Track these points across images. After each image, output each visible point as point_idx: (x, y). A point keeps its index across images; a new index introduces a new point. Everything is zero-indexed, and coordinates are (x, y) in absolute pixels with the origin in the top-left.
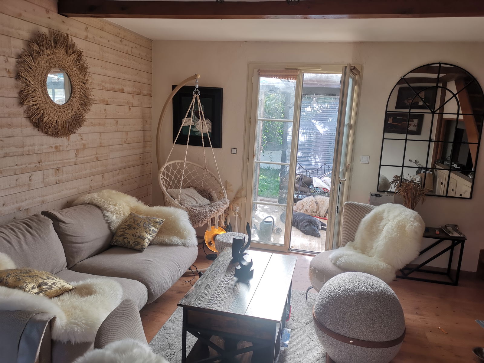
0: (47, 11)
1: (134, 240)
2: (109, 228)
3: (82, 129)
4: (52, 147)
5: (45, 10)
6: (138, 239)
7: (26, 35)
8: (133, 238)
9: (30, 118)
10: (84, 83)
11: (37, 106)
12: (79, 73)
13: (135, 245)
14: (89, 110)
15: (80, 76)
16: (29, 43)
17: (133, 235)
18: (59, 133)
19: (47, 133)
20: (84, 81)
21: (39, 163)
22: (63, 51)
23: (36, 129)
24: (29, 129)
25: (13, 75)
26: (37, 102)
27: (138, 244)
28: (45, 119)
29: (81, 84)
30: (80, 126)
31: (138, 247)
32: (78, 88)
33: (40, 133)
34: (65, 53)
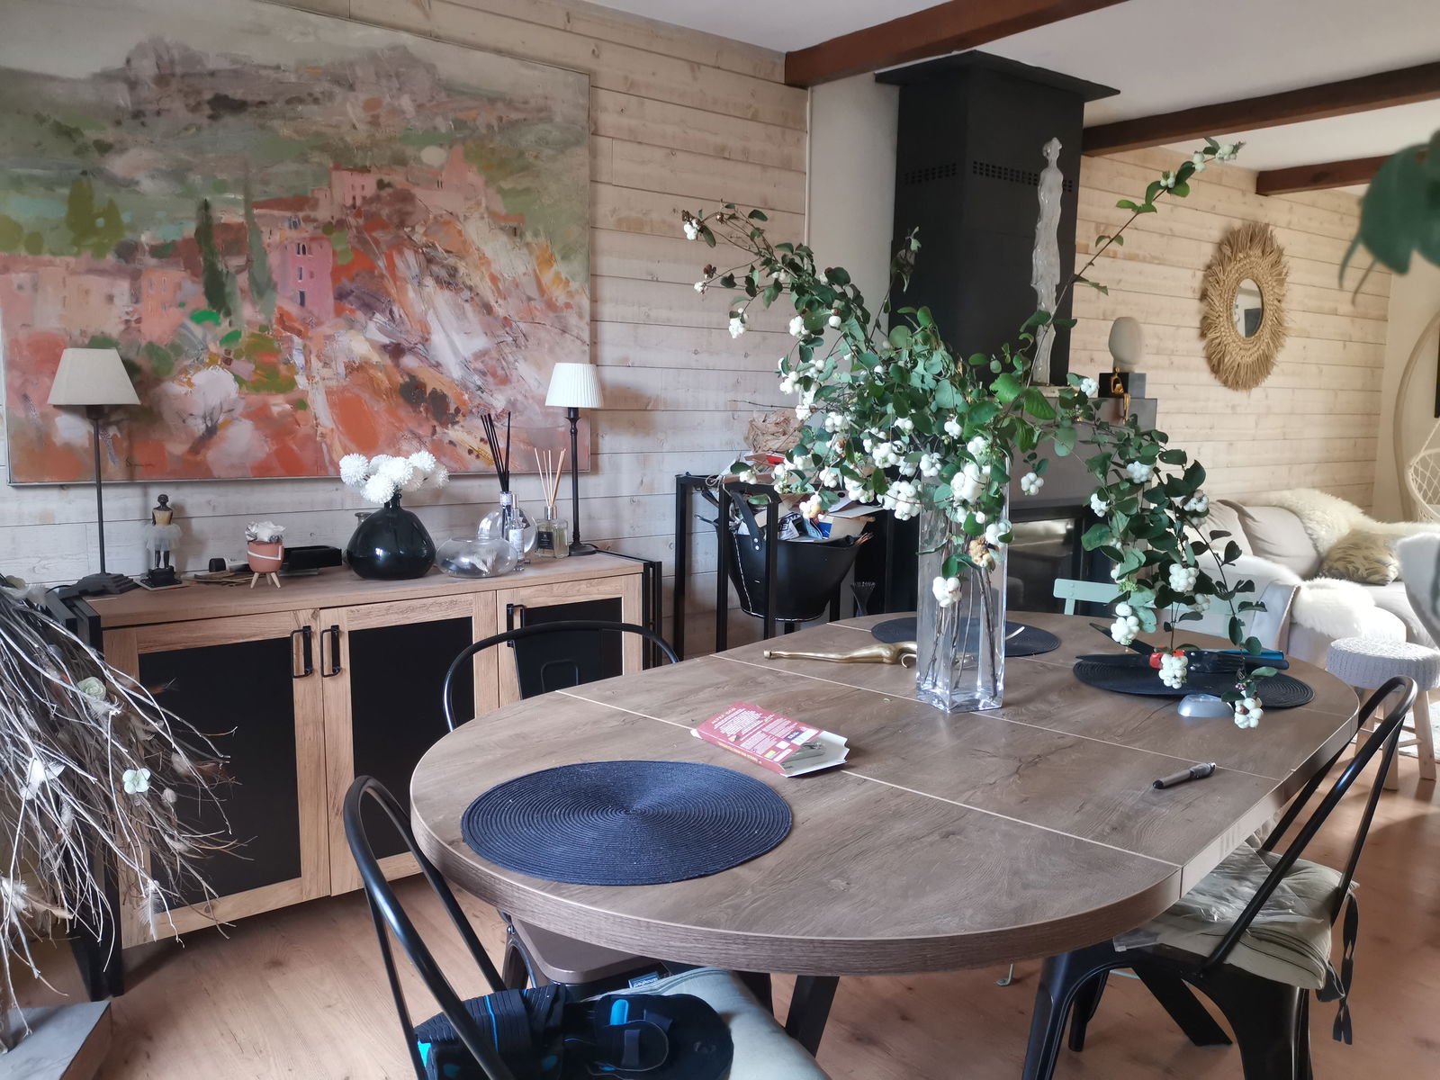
0: (1244, 194)
1: (1367, 566)
2: (1315, 547)
3: (1270, 381)
4: (1228, 406)
5: (1241, 192)
6: (1377, 565)
7: (1216, 235)
8: (1364, 562)
9: (1209, 358)
10: (1279, 301)
11: (1217, 341)
12: (1274, 284)
13: (1369, 575)
14: (1282, 346)
15: (1276, 290)
16: (1220, 246)
17: (1366, 558)
18: (1240, 383)
19: (1225, 383)
20: (1280, 298)
21: (1211, 428)
22: (1259, 252)
23: (1213, 376)
24: (1206, 376)
25: (1198, 295)
26: (1218, 335)
27: (1376, 572)
28: (1226, 360)
29: (1276, 302)
30: (1269, 373)
31: (1376, 578)
32: (1270, 310)
33: (1217, 383)
34: (1261, 254)
